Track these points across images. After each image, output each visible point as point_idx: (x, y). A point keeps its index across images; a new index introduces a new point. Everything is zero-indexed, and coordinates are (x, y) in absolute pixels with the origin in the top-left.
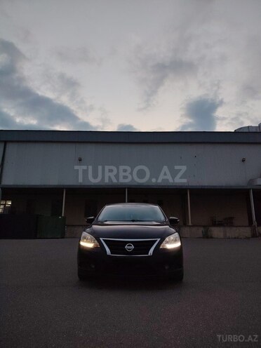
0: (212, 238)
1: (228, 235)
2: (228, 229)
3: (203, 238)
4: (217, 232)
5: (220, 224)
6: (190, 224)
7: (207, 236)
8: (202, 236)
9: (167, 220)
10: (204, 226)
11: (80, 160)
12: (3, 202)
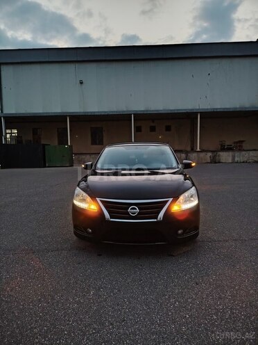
0: (219, 162)
1: (236, 159)
2: (237, 154)
3: (211, 163)
4: (225, 156)
5: (229, 149)
6: (198, 149)
7: (214, 161)
8: (209, 161)
9: (180, 166)
10: (212, 151)
11: (81, 83)
12: (8, 131)
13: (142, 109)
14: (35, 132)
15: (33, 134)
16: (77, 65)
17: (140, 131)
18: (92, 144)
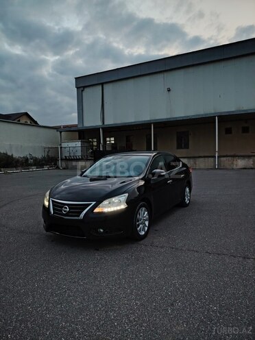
11: (169, 90)
12: (108, 139)
13: (233, 110)
14: (128, 139)
15: (127, 141)
16: (166, 74)
17: (231, 133)
18: (178, 148)
